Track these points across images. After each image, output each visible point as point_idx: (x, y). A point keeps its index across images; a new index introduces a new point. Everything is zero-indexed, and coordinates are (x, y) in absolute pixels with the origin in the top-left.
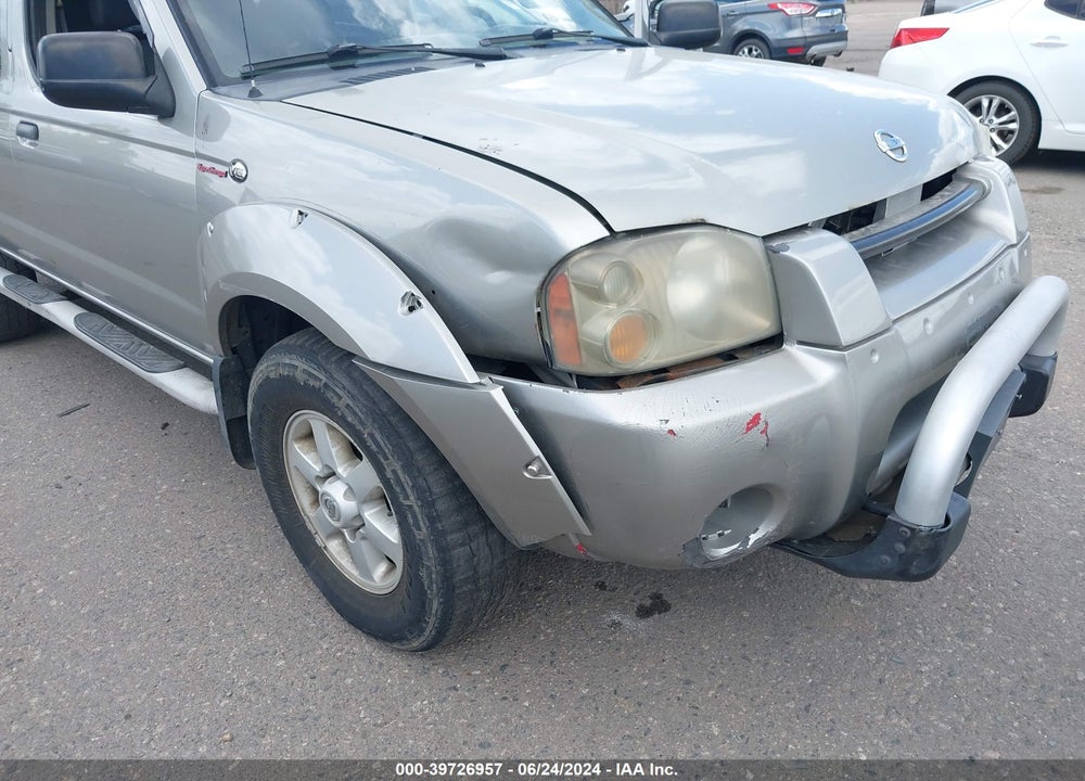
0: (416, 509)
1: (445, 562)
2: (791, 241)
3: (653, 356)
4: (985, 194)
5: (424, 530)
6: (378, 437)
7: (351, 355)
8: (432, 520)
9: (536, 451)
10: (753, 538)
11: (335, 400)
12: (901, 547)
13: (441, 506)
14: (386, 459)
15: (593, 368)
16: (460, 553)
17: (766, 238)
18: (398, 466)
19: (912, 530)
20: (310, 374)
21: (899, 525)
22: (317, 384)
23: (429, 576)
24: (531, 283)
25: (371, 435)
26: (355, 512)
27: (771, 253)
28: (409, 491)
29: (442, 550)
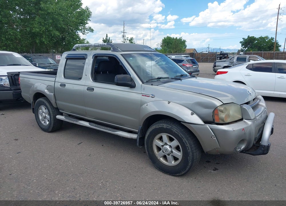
0: (189, 146)
1: (193, 155)
2: (243, 105)
3: (228, 121)
4: (260, 100)
5: (190, 150)
6: (182, 135)
7: (180, 121)
8: (191, 148)
9: (213, 135)
10: (242, 148)
11: (173, 130)
12: (263, 149)
13: (193, 146)
14: (183, 138)
15: (221, 122)
16: (195, 154)
17: (240, 105)
18: (186, 140)
19: (264, 146)
20: (167, 126)
21: (262, 145)
22: (169, 128)
23: (190, 158)
24: (212, 110)
25: (181, 135)
26: (171, 150)
27: (241, 107)
28: (187, 143)
29: (193, 153)
